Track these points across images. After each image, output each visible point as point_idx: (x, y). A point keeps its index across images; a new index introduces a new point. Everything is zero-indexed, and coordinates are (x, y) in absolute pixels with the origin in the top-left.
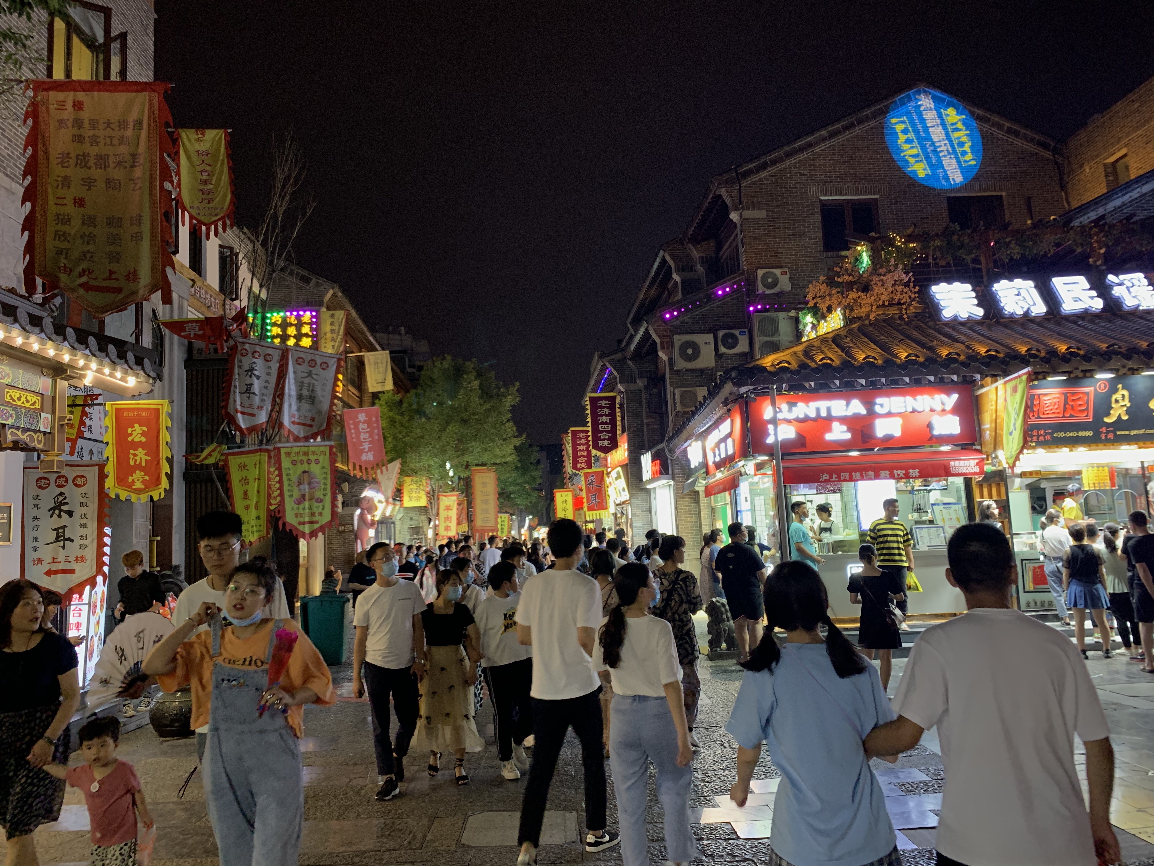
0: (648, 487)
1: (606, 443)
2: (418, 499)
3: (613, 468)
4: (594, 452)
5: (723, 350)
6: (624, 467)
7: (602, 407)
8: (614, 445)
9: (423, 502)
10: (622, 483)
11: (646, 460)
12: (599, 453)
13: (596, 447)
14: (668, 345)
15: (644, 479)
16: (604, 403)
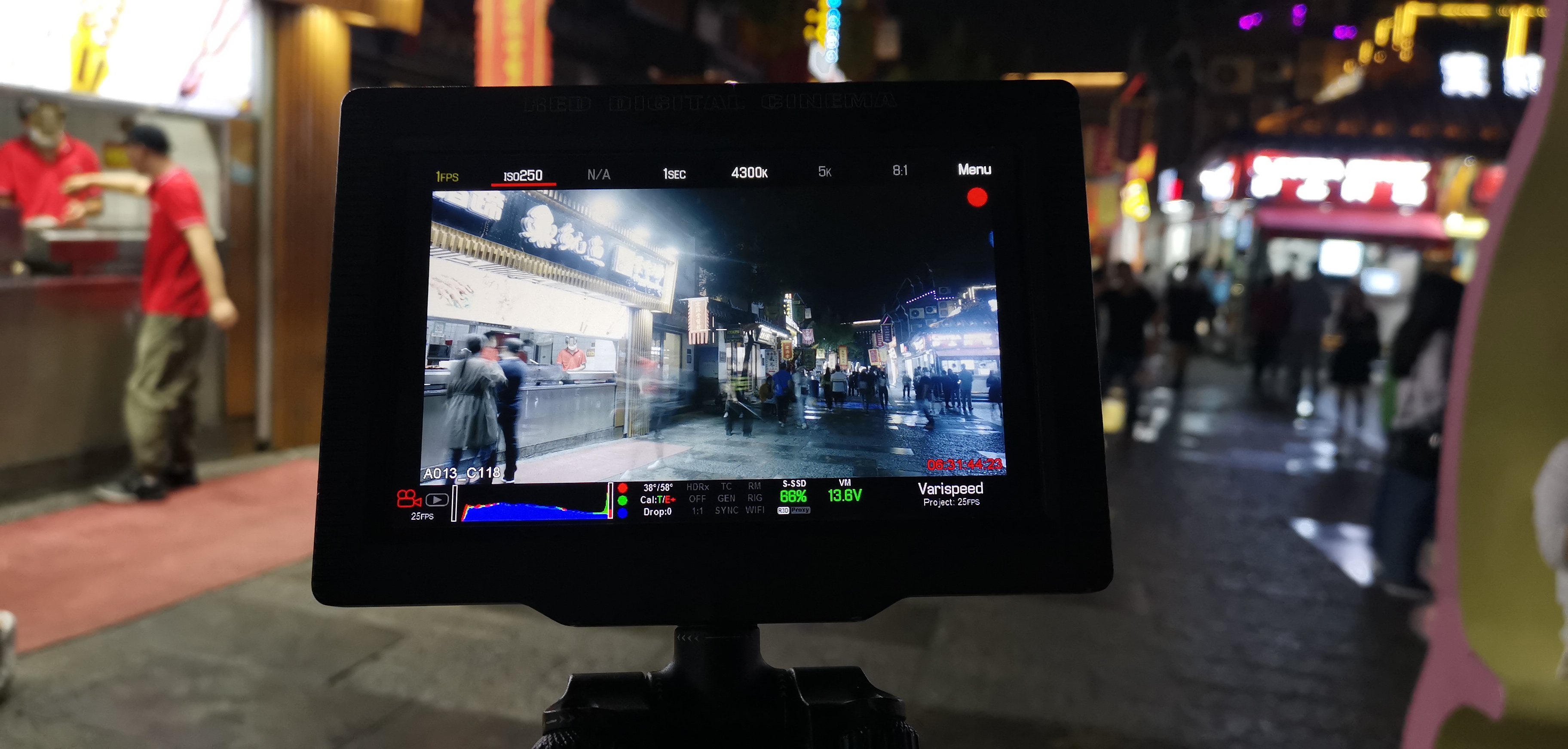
0: (903, 354)
1: (888, 340)
2: (822, 356)
3: (891, 348)
4: (884, 342)
5: (927, 313)
6: (895, 348)
7: (886, 328)
8: (891, 340)
9: (823, 357)
10: (894, 353)
11: (902, 346)
12: (885, 343)
13: (884, 341)
14: (908, 312)
15: (902, 352)
16: (887, 327)
